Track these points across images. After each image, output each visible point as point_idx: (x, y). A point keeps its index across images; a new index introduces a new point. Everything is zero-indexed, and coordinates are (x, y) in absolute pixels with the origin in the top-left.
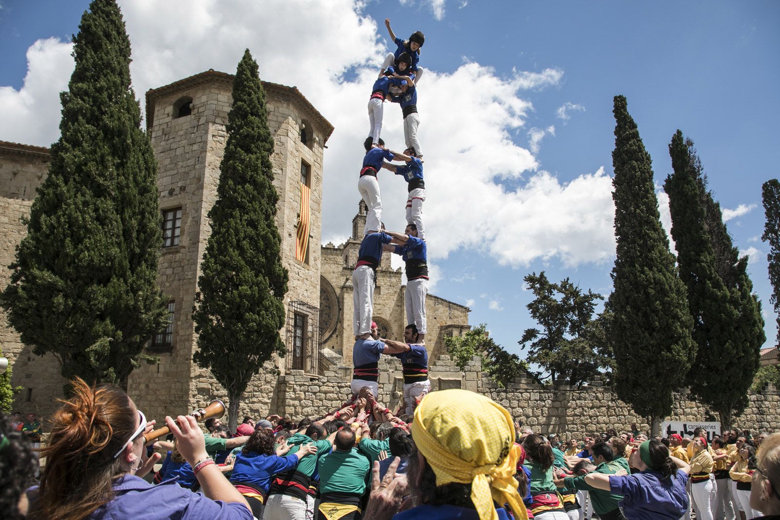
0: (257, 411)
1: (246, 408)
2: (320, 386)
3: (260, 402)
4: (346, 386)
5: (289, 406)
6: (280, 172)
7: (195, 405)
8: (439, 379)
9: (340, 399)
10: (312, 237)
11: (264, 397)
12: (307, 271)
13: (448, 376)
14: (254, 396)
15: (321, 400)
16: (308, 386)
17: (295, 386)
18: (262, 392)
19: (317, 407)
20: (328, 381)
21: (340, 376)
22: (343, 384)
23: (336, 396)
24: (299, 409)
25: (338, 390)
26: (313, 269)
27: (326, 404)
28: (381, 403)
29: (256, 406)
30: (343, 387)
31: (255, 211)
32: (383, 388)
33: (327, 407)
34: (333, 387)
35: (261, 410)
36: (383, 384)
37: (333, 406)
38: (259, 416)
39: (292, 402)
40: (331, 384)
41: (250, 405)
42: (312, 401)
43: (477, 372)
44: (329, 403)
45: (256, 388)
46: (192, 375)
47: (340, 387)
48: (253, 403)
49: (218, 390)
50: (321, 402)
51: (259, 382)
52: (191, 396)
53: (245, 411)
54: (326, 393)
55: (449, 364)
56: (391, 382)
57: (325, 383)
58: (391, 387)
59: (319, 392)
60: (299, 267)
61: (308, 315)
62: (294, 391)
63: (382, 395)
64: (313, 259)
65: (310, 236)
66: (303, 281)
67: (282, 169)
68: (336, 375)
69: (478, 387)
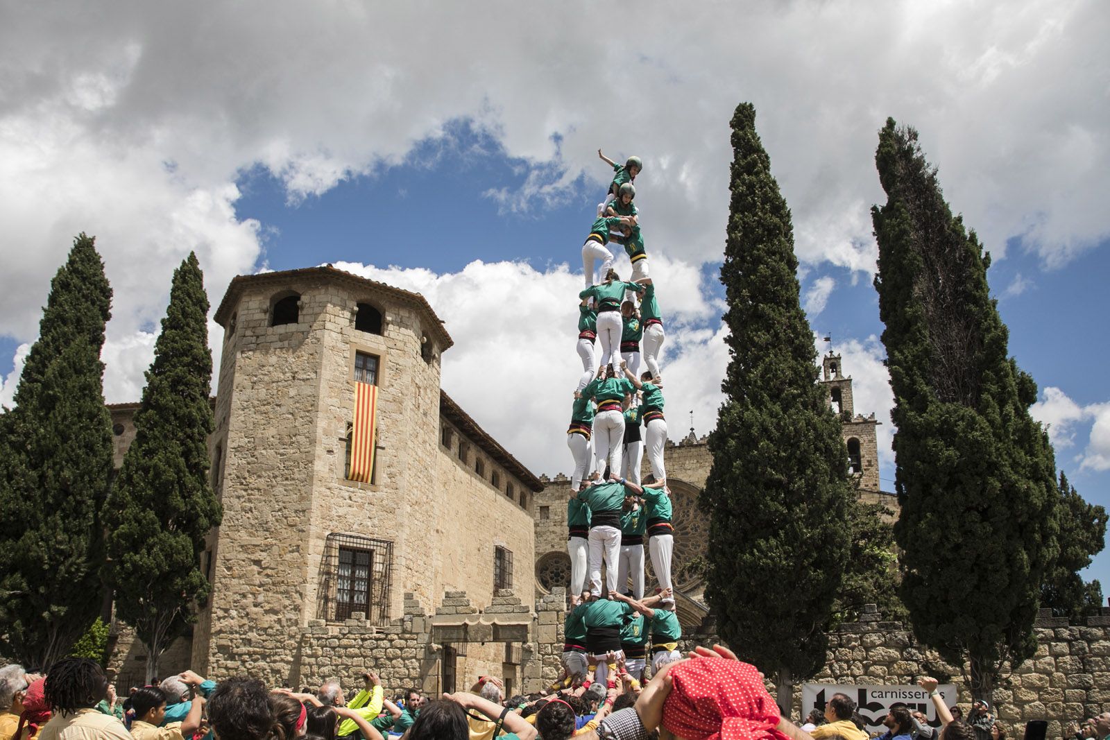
0: (278, 671)
1: (267, 667)
2: (339, 639)
3: (282, 660)
4: (371, 639)
5: (305, 665)
6: (313, 376)
7: (215, 665)
8: (494, 624)
9: (362, 656)
10: (383, 448)
11: (286, 655)
12: (370, 493)
13: (510, 619)
14: (276, 654)
15: (340, 657)
16: (327, 639)
17: (312, 640)
18: (285, 649)
19: (335, 665)
20: (349, 632)
21: (363, 625)
22: (366, 636)
23: (357, 651)
24: (315, 669)
25: (360, 643)
26: (385, 490)
27: (345, 662)
28: (414, 660)
29: (278, 666)
30: (366, 640)
31: (155, 438)
32: (416, 640)
33: (347, 665)
34: (355, 640)
35: (283, 671)
36: (417, 634)
37: (354, 664)
38: (281, 677)
39: (307, 660)
40: (353, 636)
41: (271, 664)
42: (331, 658)
43: (558, 612)
44: (348, 661)
45: (278, 644)
46: (213, 630)
47: (363, 640)
48: (275, 662)
49: (238, 647)
50: (340, 660)
51: (282, 637)
52: (211, 654)
53: (265, 672)
54: (346, 647)
55: (512, 602)
56: (428, 630)
57: (346, 634)
58: (426, 637)
59: (339, 646)
60: (352, 489)
61: (374, 550)
62: (311, 646)
63: (416, 649)
64: (385, 475)
65: (376, 447)
66: (361, 506)
67: (316, 372)
68: (360, 624)
69: (558, 634)
